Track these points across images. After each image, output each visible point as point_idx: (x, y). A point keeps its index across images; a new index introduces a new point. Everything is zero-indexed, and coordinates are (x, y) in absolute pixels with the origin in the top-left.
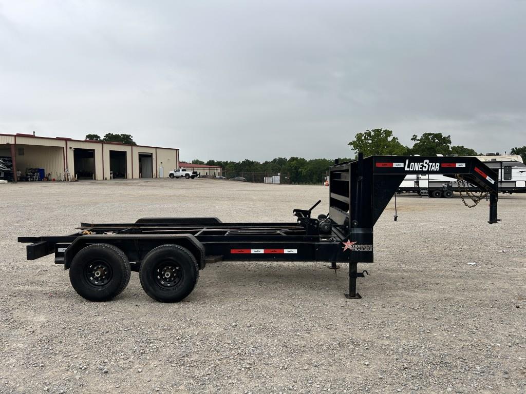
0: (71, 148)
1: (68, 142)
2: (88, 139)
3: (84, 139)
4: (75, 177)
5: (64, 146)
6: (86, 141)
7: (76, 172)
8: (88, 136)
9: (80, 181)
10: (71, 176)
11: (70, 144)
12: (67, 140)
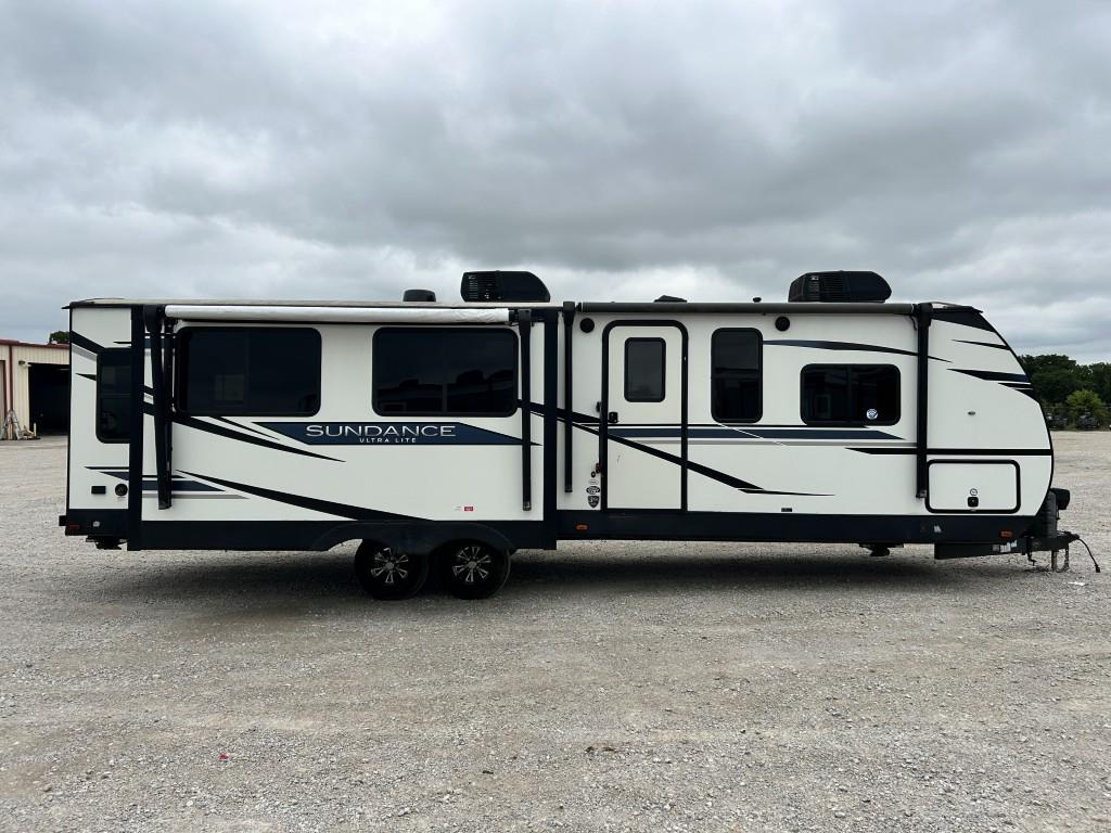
0: (21, 363)
1: (16, 351)
2: (55, 342)
3: (45, 342)
4: (32, 429)
5: (5, 357)
6: (50, 346)
7: (33, 418)
8: (54, 336)
9: (43, 439)
10: (22, 429)
11: (18, 354)
12: (11, 345)
